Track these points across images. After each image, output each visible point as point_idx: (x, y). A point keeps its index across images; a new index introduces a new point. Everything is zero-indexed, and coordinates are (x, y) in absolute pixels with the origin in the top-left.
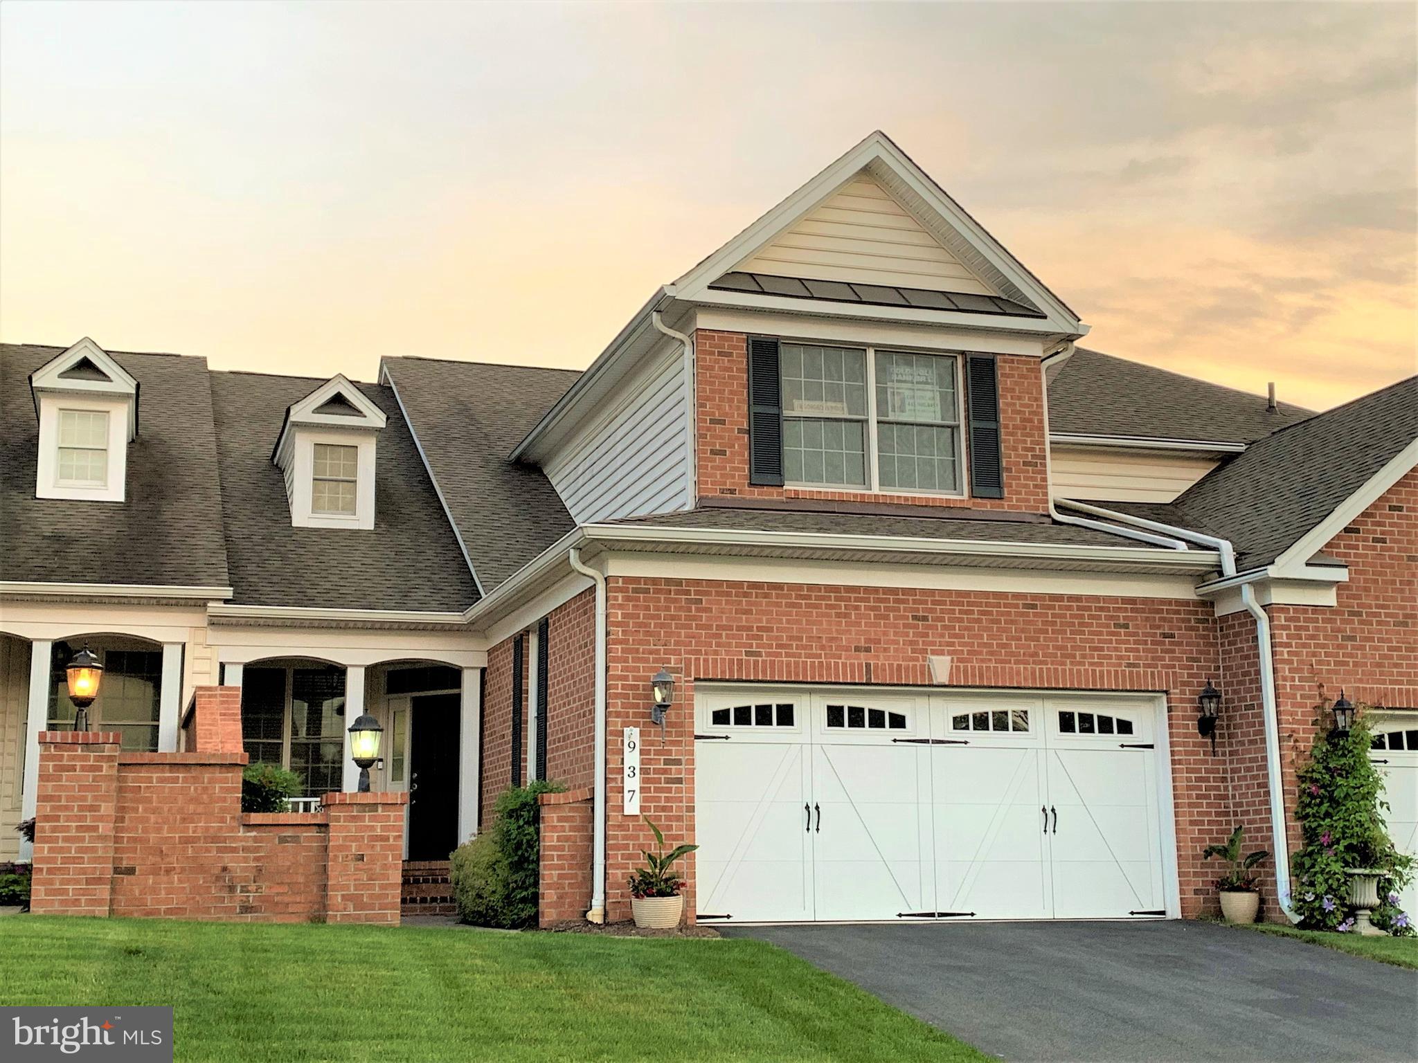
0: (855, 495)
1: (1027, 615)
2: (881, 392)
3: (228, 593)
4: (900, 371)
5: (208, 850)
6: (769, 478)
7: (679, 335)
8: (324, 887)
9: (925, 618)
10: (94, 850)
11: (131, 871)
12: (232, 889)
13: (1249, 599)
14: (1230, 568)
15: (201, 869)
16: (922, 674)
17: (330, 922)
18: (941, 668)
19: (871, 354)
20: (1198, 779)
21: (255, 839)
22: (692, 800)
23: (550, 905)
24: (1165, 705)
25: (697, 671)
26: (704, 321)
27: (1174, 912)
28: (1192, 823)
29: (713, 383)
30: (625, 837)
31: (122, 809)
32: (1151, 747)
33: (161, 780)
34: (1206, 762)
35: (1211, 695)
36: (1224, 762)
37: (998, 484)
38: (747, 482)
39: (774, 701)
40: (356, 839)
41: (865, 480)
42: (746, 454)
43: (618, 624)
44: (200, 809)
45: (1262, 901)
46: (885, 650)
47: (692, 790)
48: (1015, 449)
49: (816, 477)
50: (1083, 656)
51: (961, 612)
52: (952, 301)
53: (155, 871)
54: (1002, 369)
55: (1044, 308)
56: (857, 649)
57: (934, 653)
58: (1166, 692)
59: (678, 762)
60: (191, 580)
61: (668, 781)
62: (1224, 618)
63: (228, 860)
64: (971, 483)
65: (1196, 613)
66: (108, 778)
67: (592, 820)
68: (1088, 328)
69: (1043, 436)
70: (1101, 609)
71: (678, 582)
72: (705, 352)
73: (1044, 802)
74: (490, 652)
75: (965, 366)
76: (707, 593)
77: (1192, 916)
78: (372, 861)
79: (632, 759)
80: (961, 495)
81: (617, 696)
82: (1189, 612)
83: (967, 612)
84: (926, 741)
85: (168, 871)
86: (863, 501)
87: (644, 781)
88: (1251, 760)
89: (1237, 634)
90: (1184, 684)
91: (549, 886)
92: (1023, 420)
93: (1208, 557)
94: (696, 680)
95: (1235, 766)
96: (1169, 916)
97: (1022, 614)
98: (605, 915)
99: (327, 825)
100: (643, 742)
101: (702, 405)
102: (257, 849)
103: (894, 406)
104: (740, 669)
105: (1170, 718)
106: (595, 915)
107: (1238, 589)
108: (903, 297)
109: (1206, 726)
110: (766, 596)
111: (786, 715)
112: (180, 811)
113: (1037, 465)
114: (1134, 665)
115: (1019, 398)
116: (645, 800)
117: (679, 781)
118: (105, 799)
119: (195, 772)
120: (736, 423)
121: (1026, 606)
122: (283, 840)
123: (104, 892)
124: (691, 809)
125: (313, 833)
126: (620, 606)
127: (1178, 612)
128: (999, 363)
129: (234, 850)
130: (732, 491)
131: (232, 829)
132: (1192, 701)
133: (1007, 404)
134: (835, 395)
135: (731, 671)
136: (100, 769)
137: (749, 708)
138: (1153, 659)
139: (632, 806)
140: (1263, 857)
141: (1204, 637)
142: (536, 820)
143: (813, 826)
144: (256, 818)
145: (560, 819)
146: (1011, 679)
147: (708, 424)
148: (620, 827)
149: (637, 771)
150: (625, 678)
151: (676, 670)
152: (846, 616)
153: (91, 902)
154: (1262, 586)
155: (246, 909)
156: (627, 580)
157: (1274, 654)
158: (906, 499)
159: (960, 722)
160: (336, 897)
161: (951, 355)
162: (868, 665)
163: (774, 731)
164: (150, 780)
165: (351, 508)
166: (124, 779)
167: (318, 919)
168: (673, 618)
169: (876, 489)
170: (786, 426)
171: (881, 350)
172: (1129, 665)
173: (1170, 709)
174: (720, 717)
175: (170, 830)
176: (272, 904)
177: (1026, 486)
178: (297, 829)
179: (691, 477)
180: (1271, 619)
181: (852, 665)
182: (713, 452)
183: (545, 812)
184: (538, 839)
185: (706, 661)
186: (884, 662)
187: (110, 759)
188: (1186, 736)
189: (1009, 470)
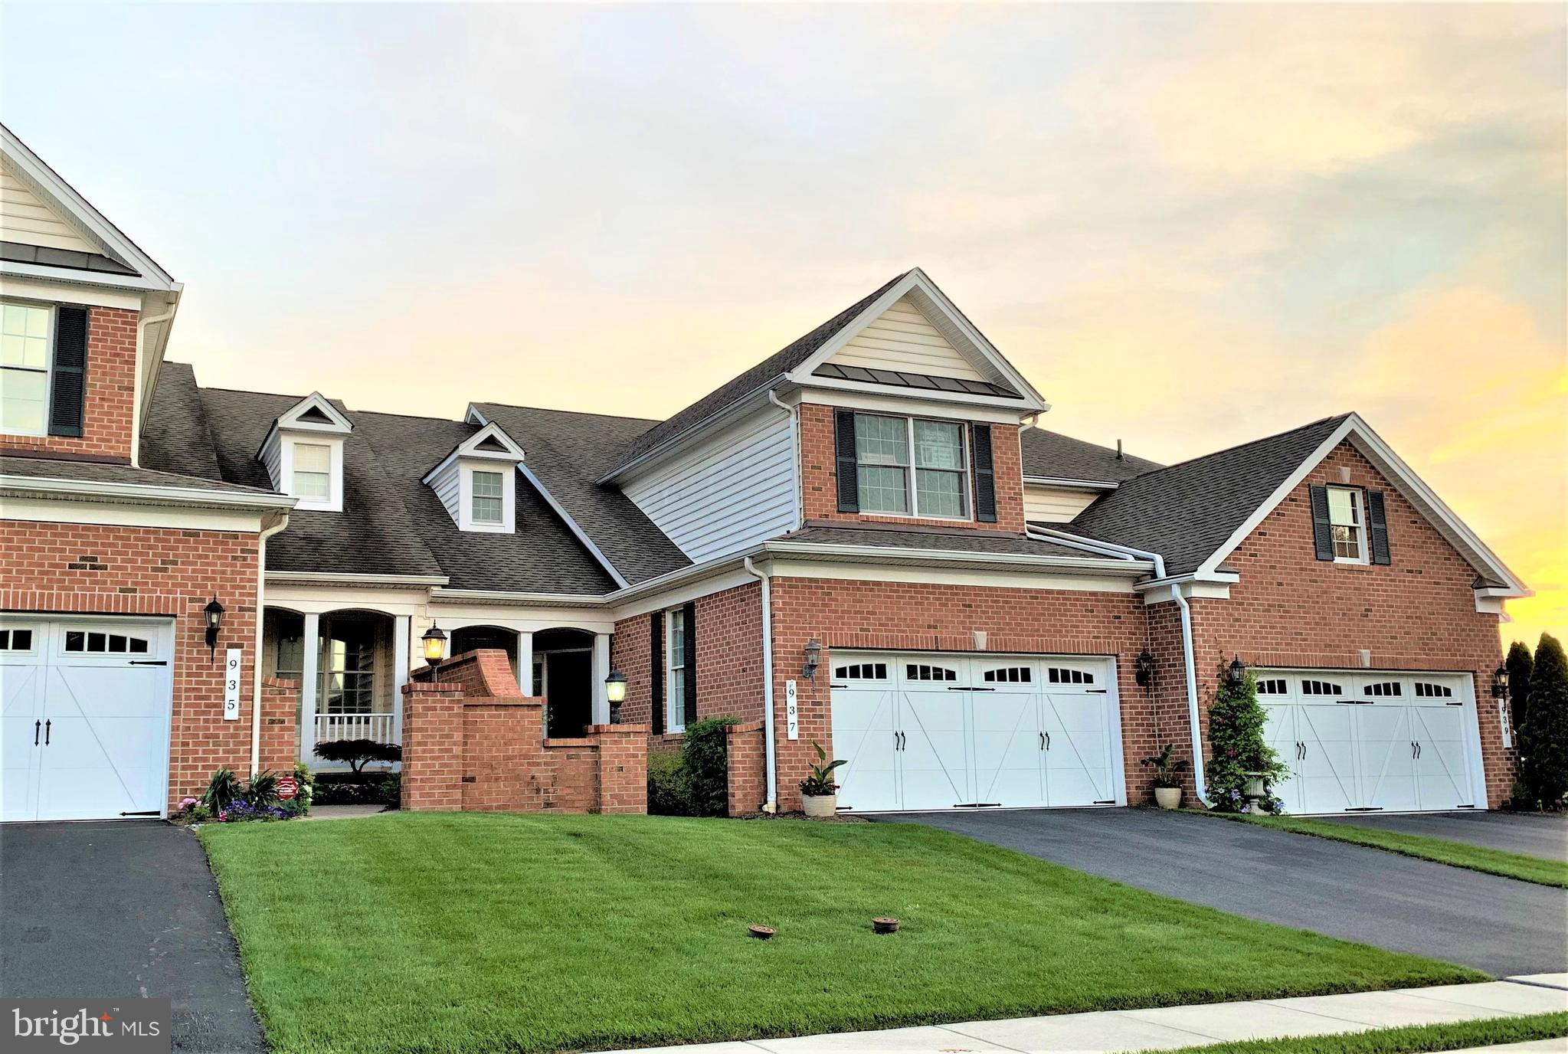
0: (905, 519)
1: (1032, 603)
2: (917, 447)
3: (446, 580)
4: (928, 433)
5: (522, 765)
6: (849, 507)
7: (788, 407)
8: (597, 790)
9: (970, 606)
10: (450, 765)
11: (472, 780)
12: (538, 791)
13: (1176, 593)
14: (1161, 572)
15: (517, 778)
16: (970, 643)
17: (603, 813)
18: (981, 640)
19: (911, 421)
20: (1137, 713)
21: (552, 757)
22: (830, 729)
23: (739, 801)
24: (1115, 664)
25: (831, 642)
26: (807, 398)
27: (1122, 801)
28: (1134, 742)
29: (811, 441)
30: (789, 755)
31: (465, 736)
32: (1104, 691)
33: (491, 716)
34: (1141, 702)
35: (1145, 657)
36: (1152, 702)
37: (994, 513)
38: (836, 510)
39: (874, 662)
40: (617, 756)
41: (907, 507)
42: (835, 490)
43: (780, 609)
44: (516, 737)
45: (1183, 794)
46: (946, 627)
47: (830, 723)
48: (1003, 488)
49: (877, 507)
50: (1067, 632)
51: (992, 601)
52: (962, 386)
53: (488, 780)
54: (994, 433)
55: (1023, 392)
56: (929, 627)
57: (977, 629)
58: (1117, 656)
59: (820, 704)
60: (417, 571)
61: (815, 716)
62: (1152, 606)
63: (535, 771)
64: (976, 512)
65: (1133, 602)
66: (458, 715)
67: (764, 743)
68: (1050, 406)
69: (1020, 479)
70: (1077, 600)
71: (816, 580)
72: (807, 419)
73: (1041, 729)
74: (617, 624)
75: (970, 431)
76: (835, 588)
77: (1134, 804)
78: (629, 771)
79: (792, 701)
80: (970, 520)
81: (780, 659)
82: (1129, 602)
83: (996, 602)
84: (969, 689)
85: (497, 779)
86: (909, 523)
87: (800, 716)
88: (1173, 701)
89: (1161, 617)
90: (1128, 650)
91: (738, 788)
92: (1008, 468)
93: (1147, 565)
94: (830, 647)
95: (1160, 704)
96: (1118, 804)
97: (1029, 603)
98: (778, 807)
99: (597, 747)
100: (799, 690)
101: (804, 456)
102: (553, 764)
103: (925, 458)
104: (857, 640)
105: (1119, 673)
106: (770, 807)
107: (1169, 587)
108: (934, 382)
109: (1142, 678)
110: (872, 590)
111: (881, 672)
112: (503, 737)
113: (1017, 499)
114: (1098, 637)
115: (1005, 453)
116: (800, 729)
117: (822, 716)
118: (457, 730)
119: (511, 711)
120: (826, 468)
121: (1032, 598)
122: (569, 757)
123: (457, 794)
124: (830, 736)
125: (588, 752)
126: (781, 597)
127: (1123, 601)
128: (992, 429)
129: (538, 764)
130: (827, 516)
131: (537, 750)
132: (1132, 661)
133: (999, 458)
134: (887, 449)
135: (852, 641)
136: (452, 709)
137: (858, 667)
138: (1109, 633)
139: (793, 734)
140: (1184, 766)
141: (1137, 618)
142: (723, 743)
143: (900, 747)
144: (553, 742)
145: (744, 743)
146: (1024, 647)
147: (809, 469)
148: (786, 748)
149: (795, 710)
150: (785, 646)
151: (817, 641)
152: (922, 604)
153: (450, 802)
154: (1185, 586)
155: (548, 805)
156: (785, 579)
157: (1193, 630)
158: (937, 522)
159: (989, 676)
160: (607, 796)
161: (960, 424)
162: (936, 638)
163: (874, 682)
164: (482, 716)
165: (498, 517)
166: (465, 716)
167: (595, 810)
168: (814, 605)
169: (916, 516)
170: (860, 470)
171: (918, 419)
172: (1094, 637)
173: (1119, 667)
174: (841, 673)
175: (498, 751)
176: (563, 801)
177: (1011, 514)
178: (577, 749)
179: (798, 505)
180: (1191, 607)
181: (926, 638)
182: (813, 489)
183: (730, 738)
184: (726, 756)
185: (836, 634)
186: (948, 635)
187: (459, 701)
188: (1128, 684)
189: (1000, 503)
